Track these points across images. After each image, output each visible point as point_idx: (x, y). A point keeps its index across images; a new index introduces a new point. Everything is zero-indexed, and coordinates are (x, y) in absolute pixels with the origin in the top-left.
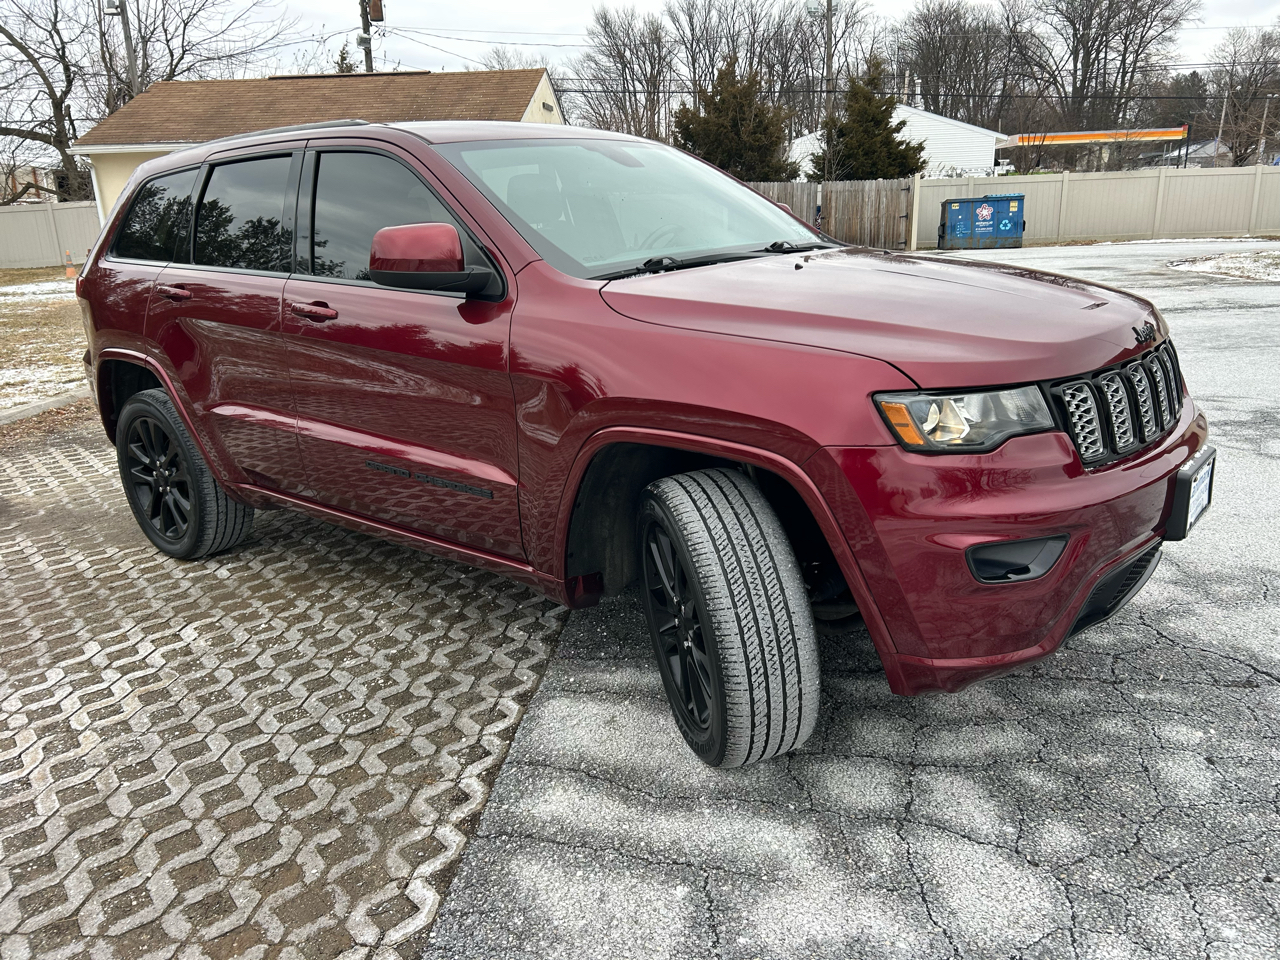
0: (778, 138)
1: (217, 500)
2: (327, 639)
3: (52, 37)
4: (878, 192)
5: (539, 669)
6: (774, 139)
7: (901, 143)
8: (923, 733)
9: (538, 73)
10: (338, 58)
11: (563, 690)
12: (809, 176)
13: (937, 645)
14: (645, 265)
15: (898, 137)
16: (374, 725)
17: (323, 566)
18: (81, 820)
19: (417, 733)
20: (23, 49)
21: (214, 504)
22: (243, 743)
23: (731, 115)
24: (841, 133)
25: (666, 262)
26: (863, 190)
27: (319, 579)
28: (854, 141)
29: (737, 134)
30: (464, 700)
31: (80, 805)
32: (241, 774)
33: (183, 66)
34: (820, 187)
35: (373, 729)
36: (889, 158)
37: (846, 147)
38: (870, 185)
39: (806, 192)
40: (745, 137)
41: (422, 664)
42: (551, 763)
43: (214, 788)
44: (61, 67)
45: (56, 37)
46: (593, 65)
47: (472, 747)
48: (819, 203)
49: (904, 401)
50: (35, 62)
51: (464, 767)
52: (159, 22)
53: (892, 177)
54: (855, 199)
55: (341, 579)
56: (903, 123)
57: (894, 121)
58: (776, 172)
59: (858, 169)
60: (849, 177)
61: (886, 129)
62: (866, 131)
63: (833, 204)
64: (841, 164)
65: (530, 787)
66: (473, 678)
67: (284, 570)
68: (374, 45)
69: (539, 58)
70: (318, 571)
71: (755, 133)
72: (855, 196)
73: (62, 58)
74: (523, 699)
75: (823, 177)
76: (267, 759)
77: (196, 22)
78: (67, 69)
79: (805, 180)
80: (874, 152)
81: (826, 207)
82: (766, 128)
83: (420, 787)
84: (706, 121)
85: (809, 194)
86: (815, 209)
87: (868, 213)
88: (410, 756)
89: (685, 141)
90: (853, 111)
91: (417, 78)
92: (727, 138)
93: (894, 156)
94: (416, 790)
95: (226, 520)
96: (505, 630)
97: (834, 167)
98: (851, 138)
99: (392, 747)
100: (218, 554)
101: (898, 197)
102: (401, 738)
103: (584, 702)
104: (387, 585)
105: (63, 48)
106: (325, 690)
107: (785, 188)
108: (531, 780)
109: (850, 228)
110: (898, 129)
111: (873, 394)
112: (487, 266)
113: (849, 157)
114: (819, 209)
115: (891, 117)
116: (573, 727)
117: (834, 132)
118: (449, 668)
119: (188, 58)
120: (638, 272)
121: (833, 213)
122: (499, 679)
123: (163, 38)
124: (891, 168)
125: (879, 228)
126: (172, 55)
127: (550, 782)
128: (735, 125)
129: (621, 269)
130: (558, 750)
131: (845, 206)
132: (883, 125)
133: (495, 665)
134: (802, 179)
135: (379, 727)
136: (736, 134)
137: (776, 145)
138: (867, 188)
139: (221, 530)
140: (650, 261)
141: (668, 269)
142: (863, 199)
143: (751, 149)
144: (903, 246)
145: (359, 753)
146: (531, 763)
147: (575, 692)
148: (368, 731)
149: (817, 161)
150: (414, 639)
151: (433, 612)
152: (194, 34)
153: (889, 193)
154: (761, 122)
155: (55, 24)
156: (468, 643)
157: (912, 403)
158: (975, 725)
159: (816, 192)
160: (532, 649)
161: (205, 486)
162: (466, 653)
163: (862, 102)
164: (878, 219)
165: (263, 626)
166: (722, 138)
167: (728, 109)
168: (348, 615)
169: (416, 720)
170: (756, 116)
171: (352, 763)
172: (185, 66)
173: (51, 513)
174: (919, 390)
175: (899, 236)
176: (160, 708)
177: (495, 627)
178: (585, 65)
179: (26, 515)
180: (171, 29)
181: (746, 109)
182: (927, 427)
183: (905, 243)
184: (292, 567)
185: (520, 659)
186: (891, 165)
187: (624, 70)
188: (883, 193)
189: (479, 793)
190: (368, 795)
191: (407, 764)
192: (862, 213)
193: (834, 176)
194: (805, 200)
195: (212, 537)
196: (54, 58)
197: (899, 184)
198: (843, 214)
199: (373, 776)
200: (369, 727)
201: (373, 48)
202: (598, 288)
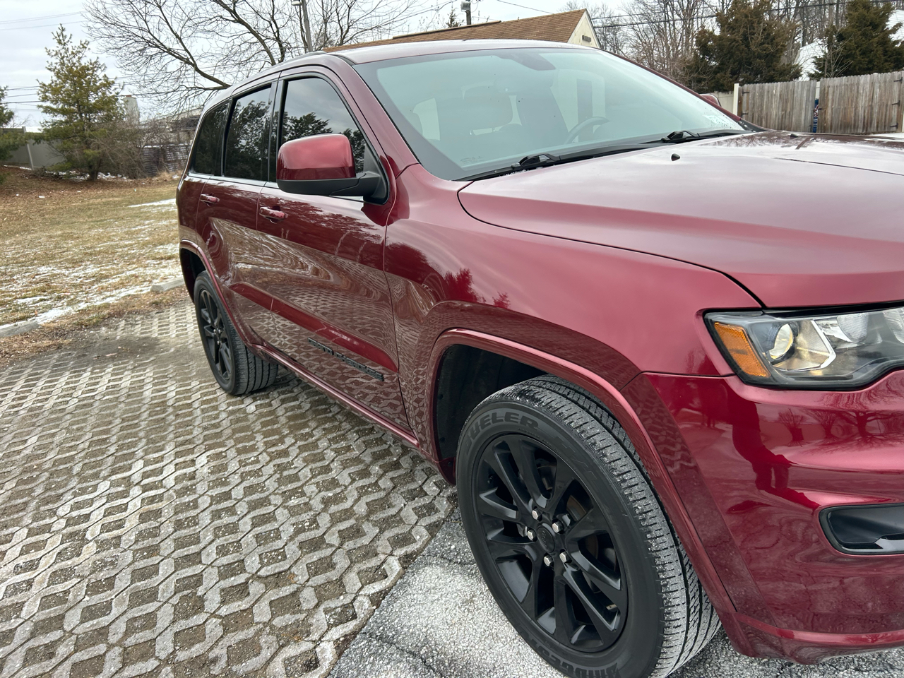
0: (783, 46)
1: (247, 353)
2: (290, 476)
3: (271, 25)
4: (872, 84)
5: (433, 529)
6: (779, 47)
7: (897, 42)
8: (790, 671)
9: (579, 13)
10: (448, 20)
11: (442, 557)
12: (811, 76)
13: (804, 587)
14: (520, 162)
15: (894, 37)
16: (282, 569)
17: (320, 407)
18: (42, 628)
19: (310, 583)
20: (256, 35)
21: (244, 356)
22: (184, 570)
23: (742, 31)
24: (841, 37)
25: (543, 159)
26: (858, 84)
27: (312, 419)
28: (853, 44)
29: (748, 46)
30: (359, 553)
31: (50, 613)
32: (165, 603)
33: (349, 35)
34: (818, 84)
35: (280, 573)
36: (885, 55)
37: (845, 49)
38: (865, 79)
39: (806, 88)
40: (753, 48)
41: (346, 510)
42: (398, 642)
43: (140, 614)
44: (277, 45)
45: (273, 25)
46: (642, 6)
47: (345, 607)
48: (817, 96)
49: (744, 322)
50: (262, 42)
51: (330, 626)
52: (334, 9)
53: (887, 71)
54: (851, 91)
55: (327, 420)
56: (899, 25)
57: (891, 24)
58: (781, 74)
59: (855, 66)
60: (847, 73)
61: (883, 31)
62: (864, 34)
63: (830, 97)
64: (839, 63)
65: (368, 667)
66: (378, 531)
67: (293, 408)
68: (472, 9)
69: (600, 6)
70: (315, 412)
71: (763, 44)
72: (851, 89)
73: (278, 39)
74: (407, 560)
75: (822, 75)
76: (189, 591)
77: (355, 6)
78: (280, 46)
79: (808, 79)
80: (872, 51)
81: (824, 100)
82: (774, 39)
83: (288, 643)
84: (720, 38)
85: (808, 90)
86: (814, 102)
87: (863, 102)
88: (294, 608)
89: (704, 55)
90: (852, 19)
91: (491, 27)
92: (739, 50)
93: (890, 53)
94: (282, 646)
95: (255, 368)
96: (423, 483)
97: (833, 67)
98: (850, 41)
99: (285, 594)
100: (253, 392)
101: (891, 87)
102: (296, 586)
103: (454, 574)
104: (356, 429)
105: (278, 31)
106: (264, 527)
107: (787, 87)
108: (372, 658)
109: (845, 116)
110: (894, 30)
111: (704, 313)
112: (378, 173)
113: (847, 57)
114: (817, 102)
115: (888, 21)
116: (432, 602)
117: (833, 37)
118: (364, 518)
119: (352, 32)
120: (513, 170)
121: (830, 104)
122: (397, 535)
123: (336, 19)
124: (886, 64)
125: (872, 115)
126: (342, 30)
127: (388, 664)
128: (745, 38)
129: (495, 169)
130: (409, 627)
131: (841, 97)
132: (880, 29)
133: (401, 519)
134: (804, 78)
135: (285, 571)
136: (746, 46)
137: (781, 52)
138: (862, 82)
139: (252, 375)
140: (526, 158)
141: (545, 165)
142: (858, 92)
143: (760, 57)
144: (894, 129)
145: (257, 597)
146: (380, 638)
147: (450, 561)
148: (275, 574)
149: (819, 63)
150: (351, 483)
151: (376, 457)
152: (355, 14)
153: (882, 85)
154: (769, 34)
155: (272, 17)
156: (389, 494)
157: (751, 325)
158: (856, 669)
159: (815, 88)
160: (437, 506)
161: (237, 343)
162: (384, 503)
163: (861, 10)
164: (871, 107)
165: (252, 459)
166: (733, 50)
167: (740, 26)
168: (315, 455)
169: (316, 568)
170: (764, 30)
171: (247, 607)
172: (349, 38)
173: (177, 351)
174: (763, 308)
175: (891, 120)
176: (148, 527)
177: (417, 479)
178: (636, 6)
179: (162, 352)
180: (341, 13)
181: (755, 25)
182: (776, 353)
183: (897, 126)
184: (299, 407)
185: (424, 515)
186: (886, 61)
187: (666, 7)
188: (877, 85)
189: (328, 662)
190: (244, 644)
191: (287, 616)
192: (857, 103)
193: (833, 73)
194: (805, 95)
195: (246, 380)
196: (273, 39)
197: (893, 77)
198: (839, 104)
199: (257, 623)
200: (277, 571)
201: (472, 10)
202: (457, 189)
